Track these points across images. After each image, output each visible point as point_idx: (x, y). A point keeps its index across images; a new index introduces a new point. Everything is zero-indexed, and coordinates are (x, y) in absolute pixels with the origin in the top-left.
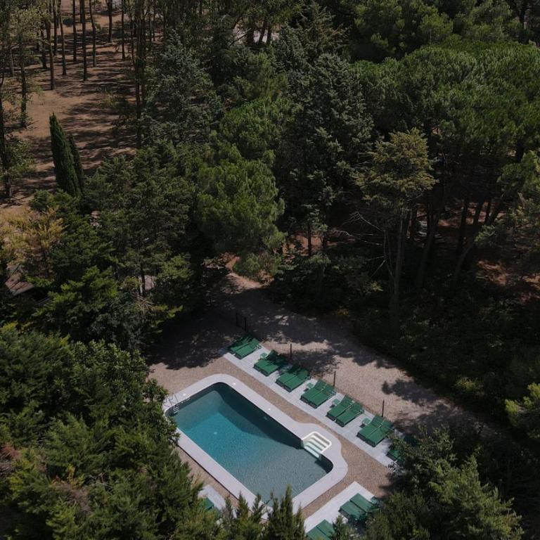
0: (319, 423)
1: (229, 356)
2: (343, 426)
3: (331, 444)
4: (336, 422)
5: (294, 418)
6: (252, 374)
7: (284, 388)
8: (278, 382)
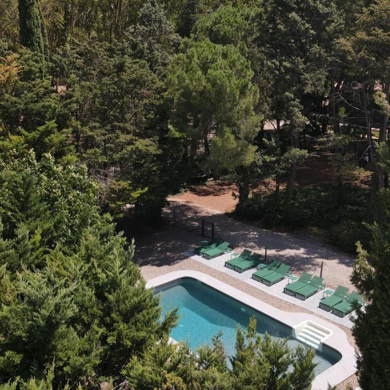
0: (312, 313)
1: (196, 258)
2: (342, 317)
3: (332, 333)
4: (332, 313)
5: (280, 308)
6: (223, 271)
7: (262, 282)
8: (255, 277)
